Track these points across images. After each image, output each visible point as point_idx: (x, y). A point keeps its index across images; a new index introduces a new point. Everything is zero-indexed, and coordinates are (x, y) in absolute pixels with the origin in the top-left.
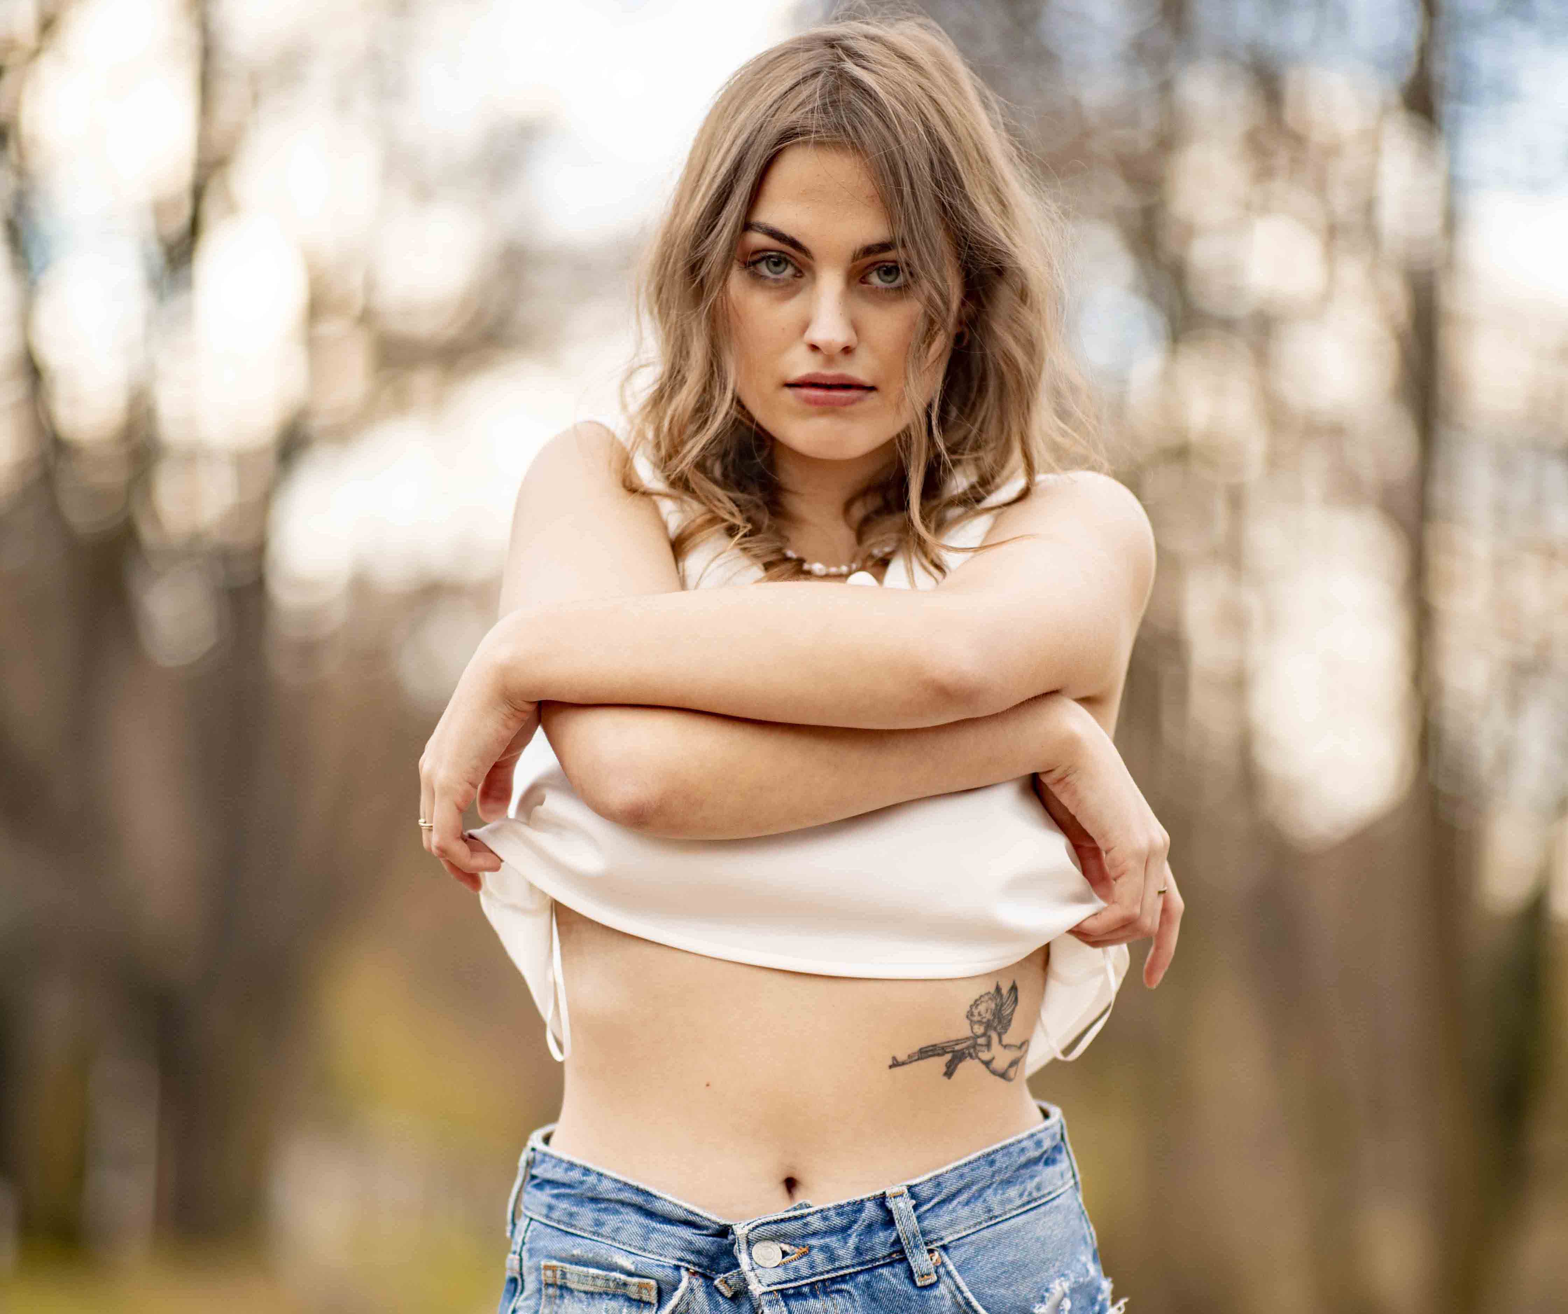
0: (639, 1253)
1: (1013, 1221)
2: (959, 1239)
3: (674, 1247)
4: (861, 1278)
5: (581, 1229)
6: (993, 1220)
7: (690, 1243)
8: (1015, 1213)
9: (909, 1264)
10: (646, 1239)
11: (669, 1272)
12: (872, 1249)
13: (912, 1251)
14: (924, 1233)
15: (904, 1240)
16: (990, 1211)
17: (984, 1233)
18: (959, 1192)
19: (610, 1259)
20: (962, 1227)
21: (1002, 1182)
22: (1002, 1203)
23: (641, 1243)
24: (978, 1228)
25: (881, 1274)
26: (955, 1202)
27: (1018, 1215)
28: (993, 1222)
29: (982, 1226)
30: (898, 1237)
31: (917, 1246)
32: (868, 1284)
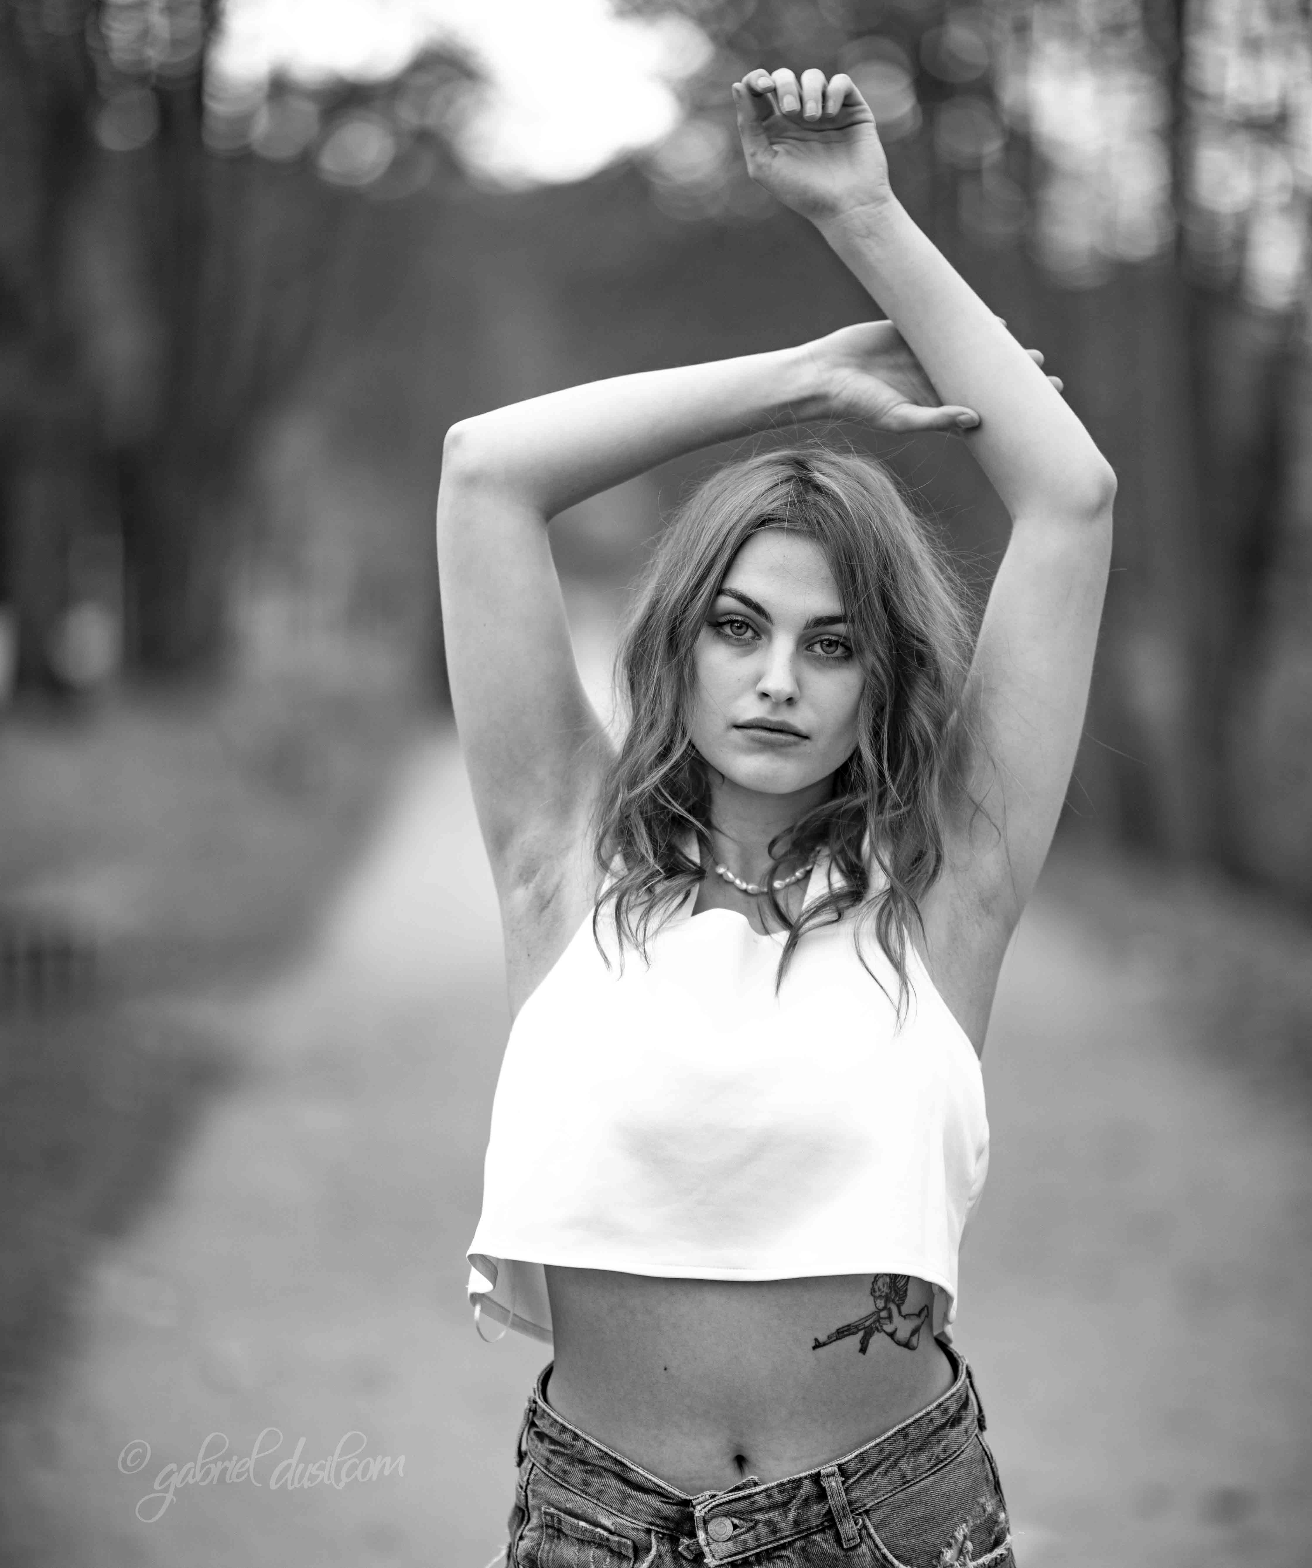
0: (619, 1514)
1: (923, 1482)
2: (878, 1503)
3: (646, 1513)
4: (798, 1544)
5: (572, 1486)
6: (905, 1481)
7: (659, 1511)
8: (924, 1476)
9: (838, 1531)
10: (623, 1503)
11: (642, 1535)
12: (807, 1520)
13: (841, 1520)
14: (850, 1503)
15: (835, 1512)
16: (904, 1477)
17: (899, 1495)
18: (880, 1464)
19: (595, 1518)
20: (882, 1493)
21: (913, 1451)
22: (914, 1469)
23: (618, 1506)
24: (894, 1492)
25: (815, 1541)
26: (876, 1473)
27: (927, 1477)
28: (907, 1485)
29: (897, 1490)
30: (830, 1509)
31: (845, 1516)
32: (803, 1549)
